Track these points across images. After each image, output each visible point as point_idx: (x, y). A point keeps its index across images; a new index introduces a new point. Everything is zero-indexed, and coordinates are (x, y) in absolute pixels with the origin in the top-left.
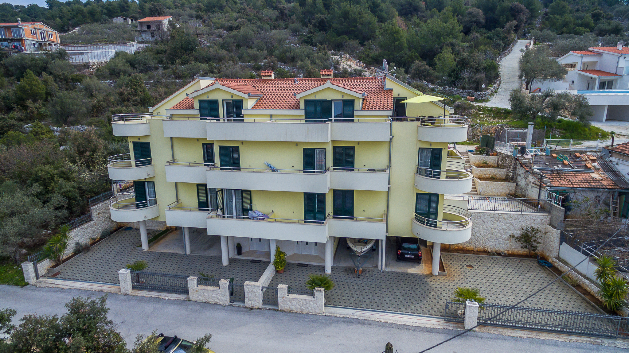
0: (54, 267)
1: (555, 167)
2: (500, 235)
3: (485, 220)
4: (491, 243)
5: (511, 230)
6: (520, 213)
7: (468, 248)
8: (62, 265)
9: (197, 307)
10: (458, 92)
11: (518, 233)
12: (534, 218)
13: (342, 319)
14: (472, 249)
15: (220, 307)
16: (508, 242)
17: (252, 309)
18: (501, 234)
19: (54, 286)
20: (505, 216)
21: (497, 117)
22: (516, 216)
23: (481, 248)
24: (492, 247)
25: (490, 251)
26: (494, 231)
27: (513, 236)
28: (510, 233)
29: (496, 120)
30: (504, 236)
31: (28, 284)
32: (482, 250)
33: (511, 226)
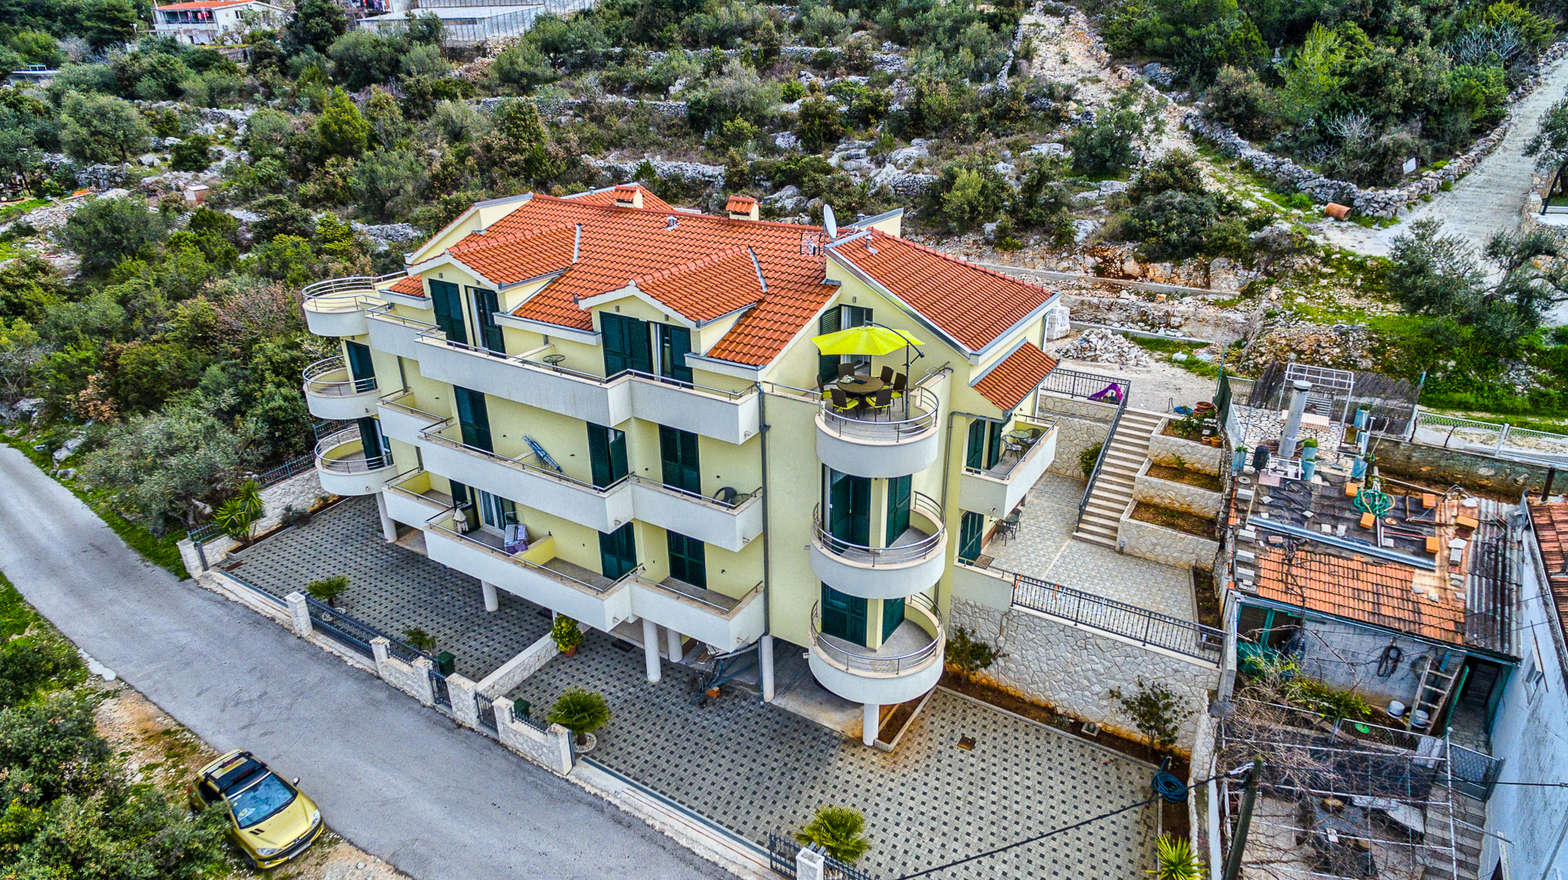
0: (235, 551)
1: (1327, 528)
2: (1086, 682)
3: (1052, 638)
4: (1064, 695)
5: (1113, 678)
6: (1140, 644)
7: (1011, 691)
8: (250, 549)
9: (381, 696)
10: (1311, 184)
11: (1131, 691)
12: (1176, 666)
13: (590, 799)
14: (1020, 694)
15: (417, 706)
16: (1105, 703)
17: (460, 726)
18: (1089, 680)
19: (220, 590)
20: (1099, 642)
21: (1373, 290)
22: (1129, 649)
23: (1042, 699)
24: (1066, 704)
25: (1060, 711)
26: (1072, 669)
27: (1119, 696)
28: (1113, 684)
29: (1364, 302)
30: (1097, 688)
31: (189, 577)
32: (1043, 704)
33: (1115, 669)
